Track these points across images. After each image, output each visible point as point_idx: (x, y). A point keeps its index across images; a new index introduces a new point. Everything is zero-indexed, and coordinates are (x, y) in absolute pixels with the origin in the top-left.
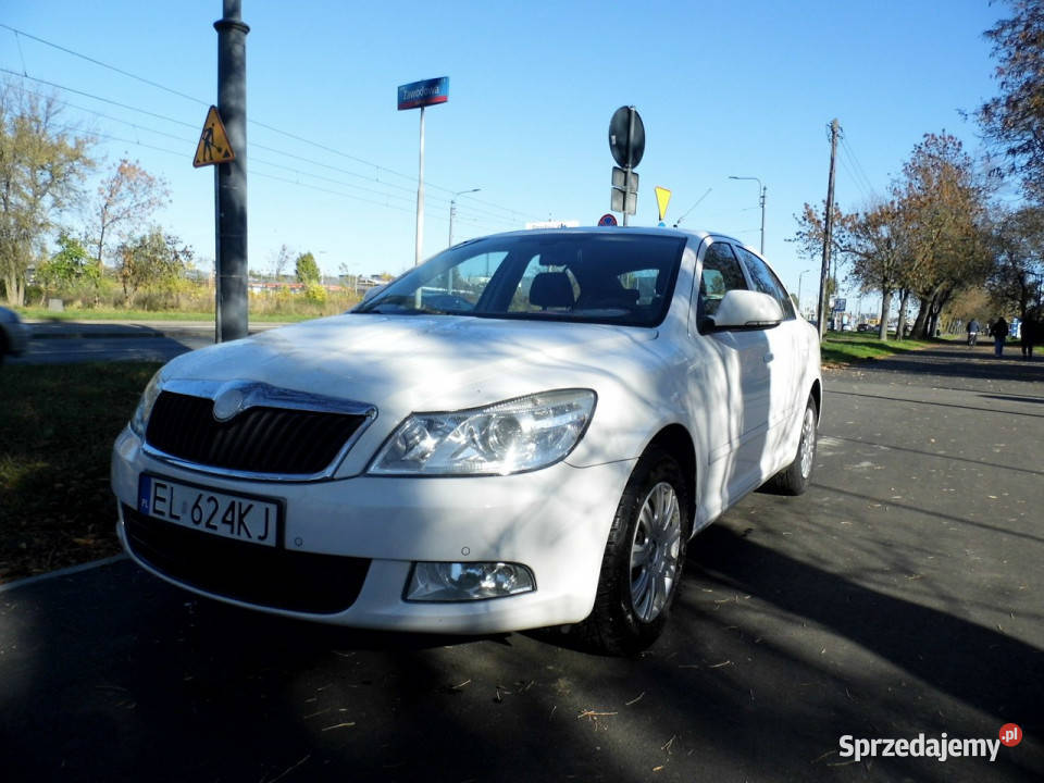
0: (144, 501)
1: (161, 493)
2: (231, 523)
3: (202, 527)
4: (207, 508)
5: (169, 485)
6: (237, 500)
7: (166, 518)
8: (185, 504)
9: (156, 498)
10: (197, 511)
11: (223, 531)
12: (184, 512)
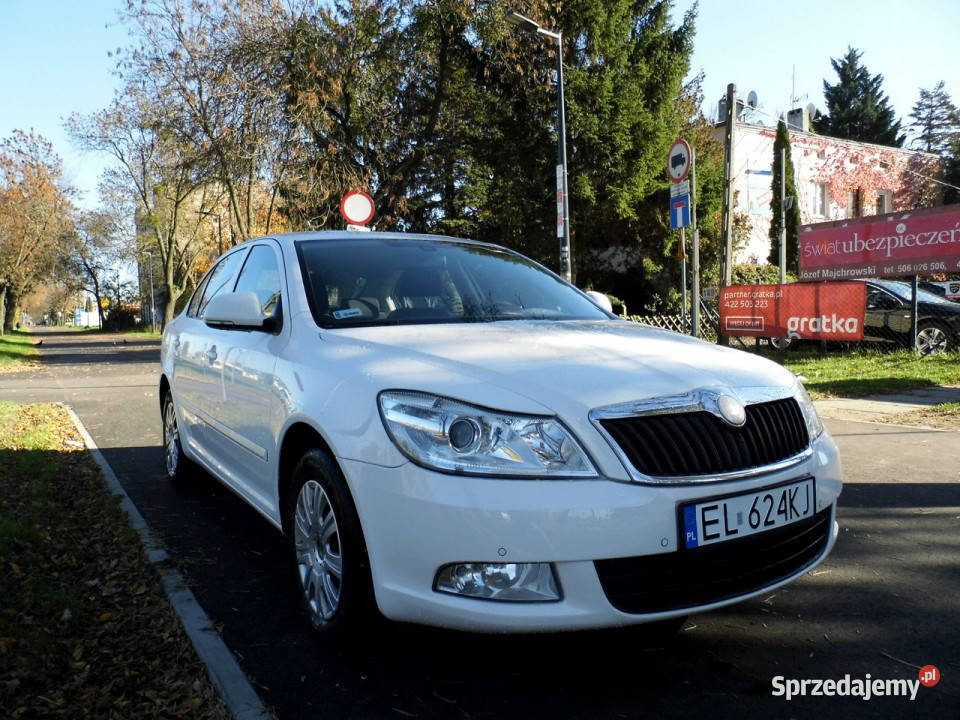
0: (689, 535)
1: (710, 516)
2: (785, 511)
3: (762, 528)
4: (763, 507)
5: (720, 504)
6: (787, 488)
7: (724, 538)
8: (740, 515)
9: (705, 524)
10: (755, 515)
11: (780, 522)
12: (740, 522)
